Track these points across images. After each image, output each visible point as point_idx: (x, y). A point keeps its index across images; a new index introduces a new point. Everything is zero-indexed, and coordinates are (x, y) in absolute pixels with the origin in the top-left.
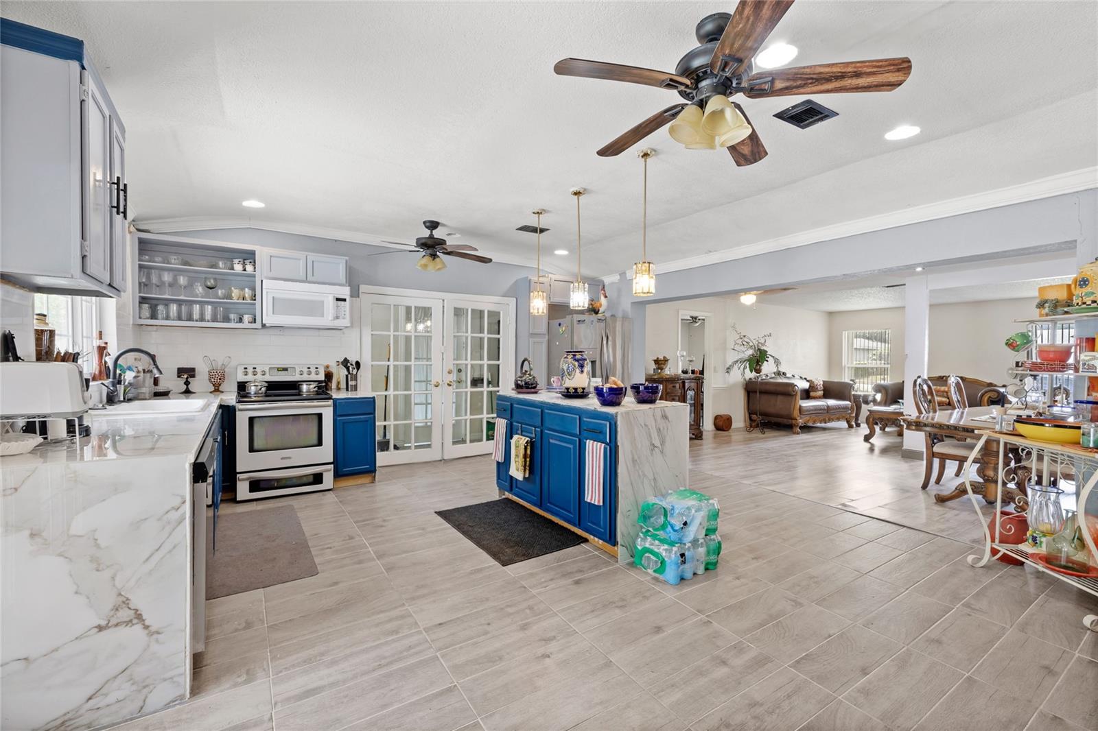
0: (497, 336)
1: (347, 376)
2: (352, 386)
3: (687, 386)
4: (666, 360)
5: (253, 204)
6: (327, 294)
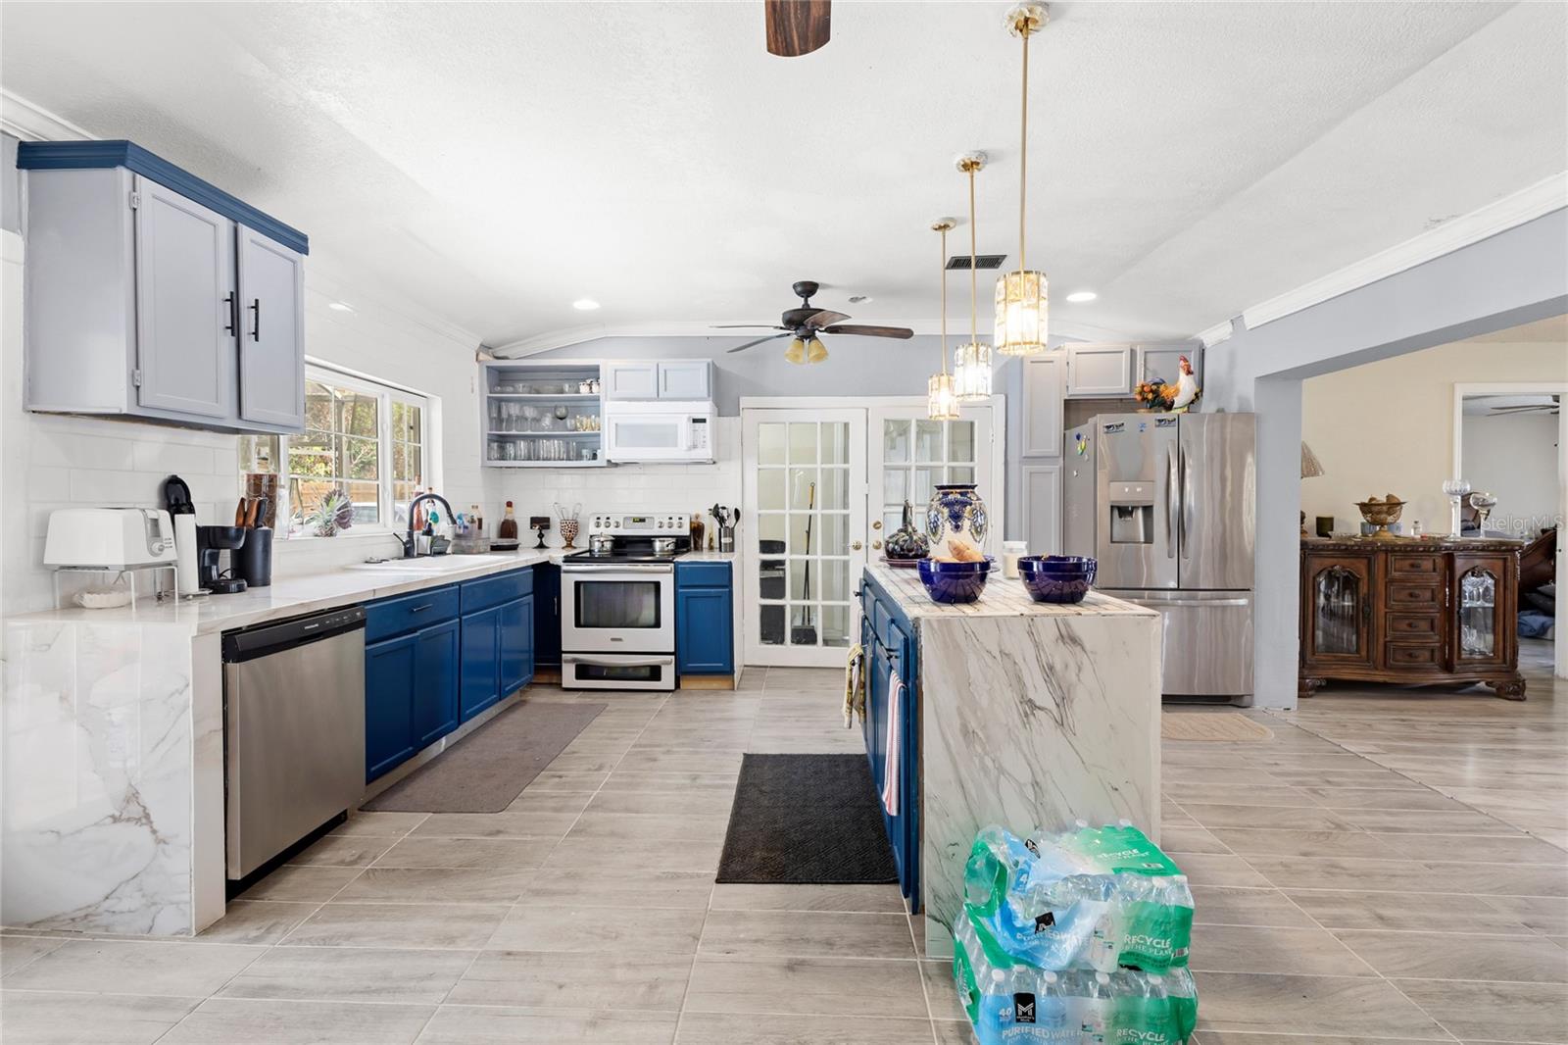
0: (970, 464)
1: (720, 530)
2: (725, 544)
3: (1460, 564)
5: (585, 305)
6: (676, 414)
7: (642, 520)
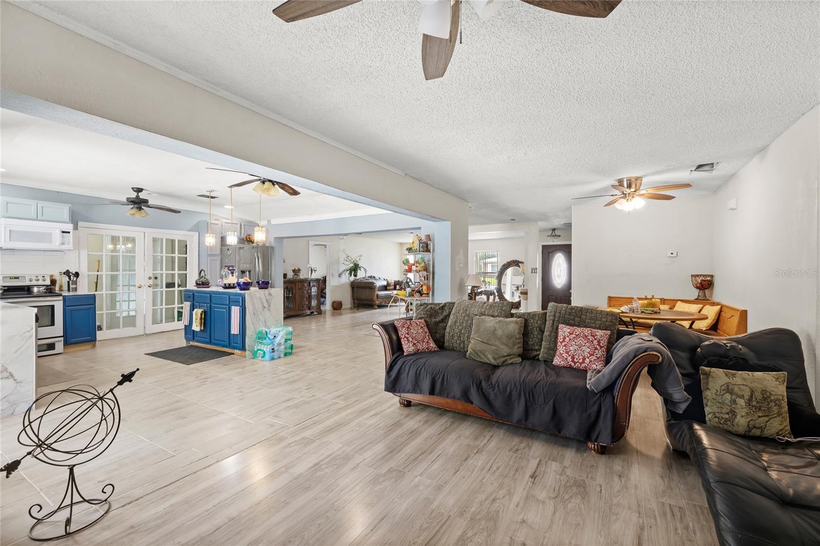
0: (185, 256)
1: (69, 282)
3: (311, 284)
4: (299, 270)
7: (17, 278)
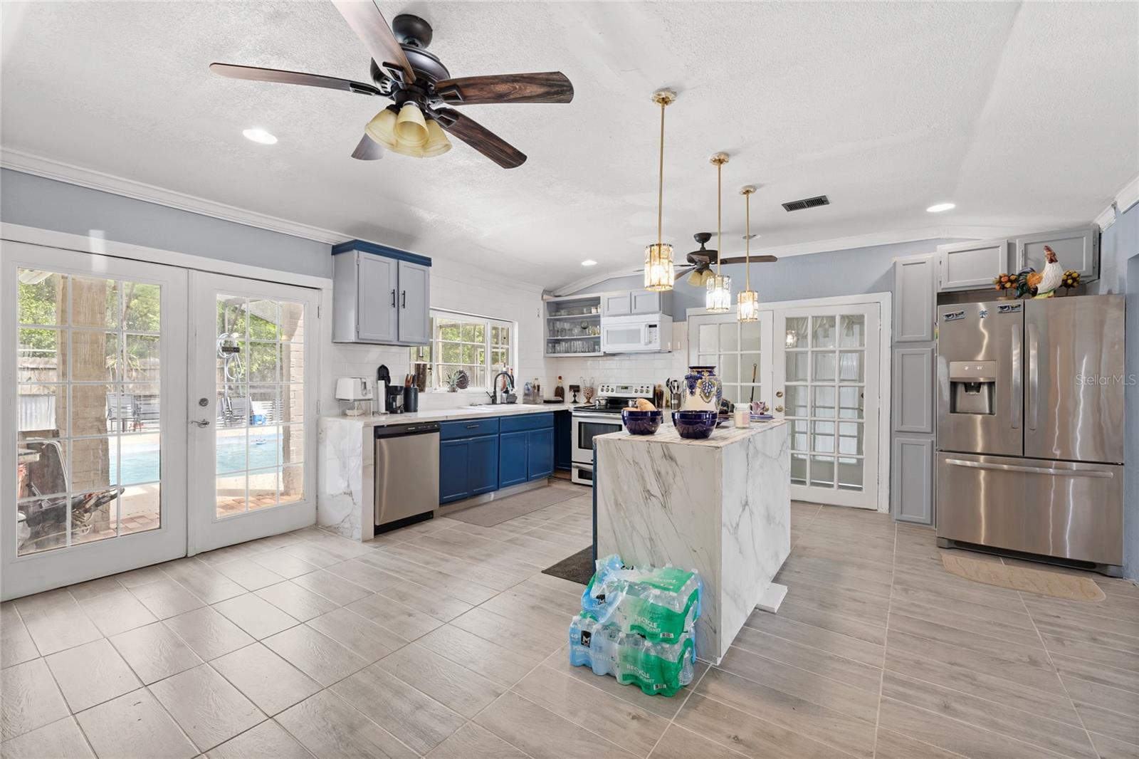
7: (626, 388)
